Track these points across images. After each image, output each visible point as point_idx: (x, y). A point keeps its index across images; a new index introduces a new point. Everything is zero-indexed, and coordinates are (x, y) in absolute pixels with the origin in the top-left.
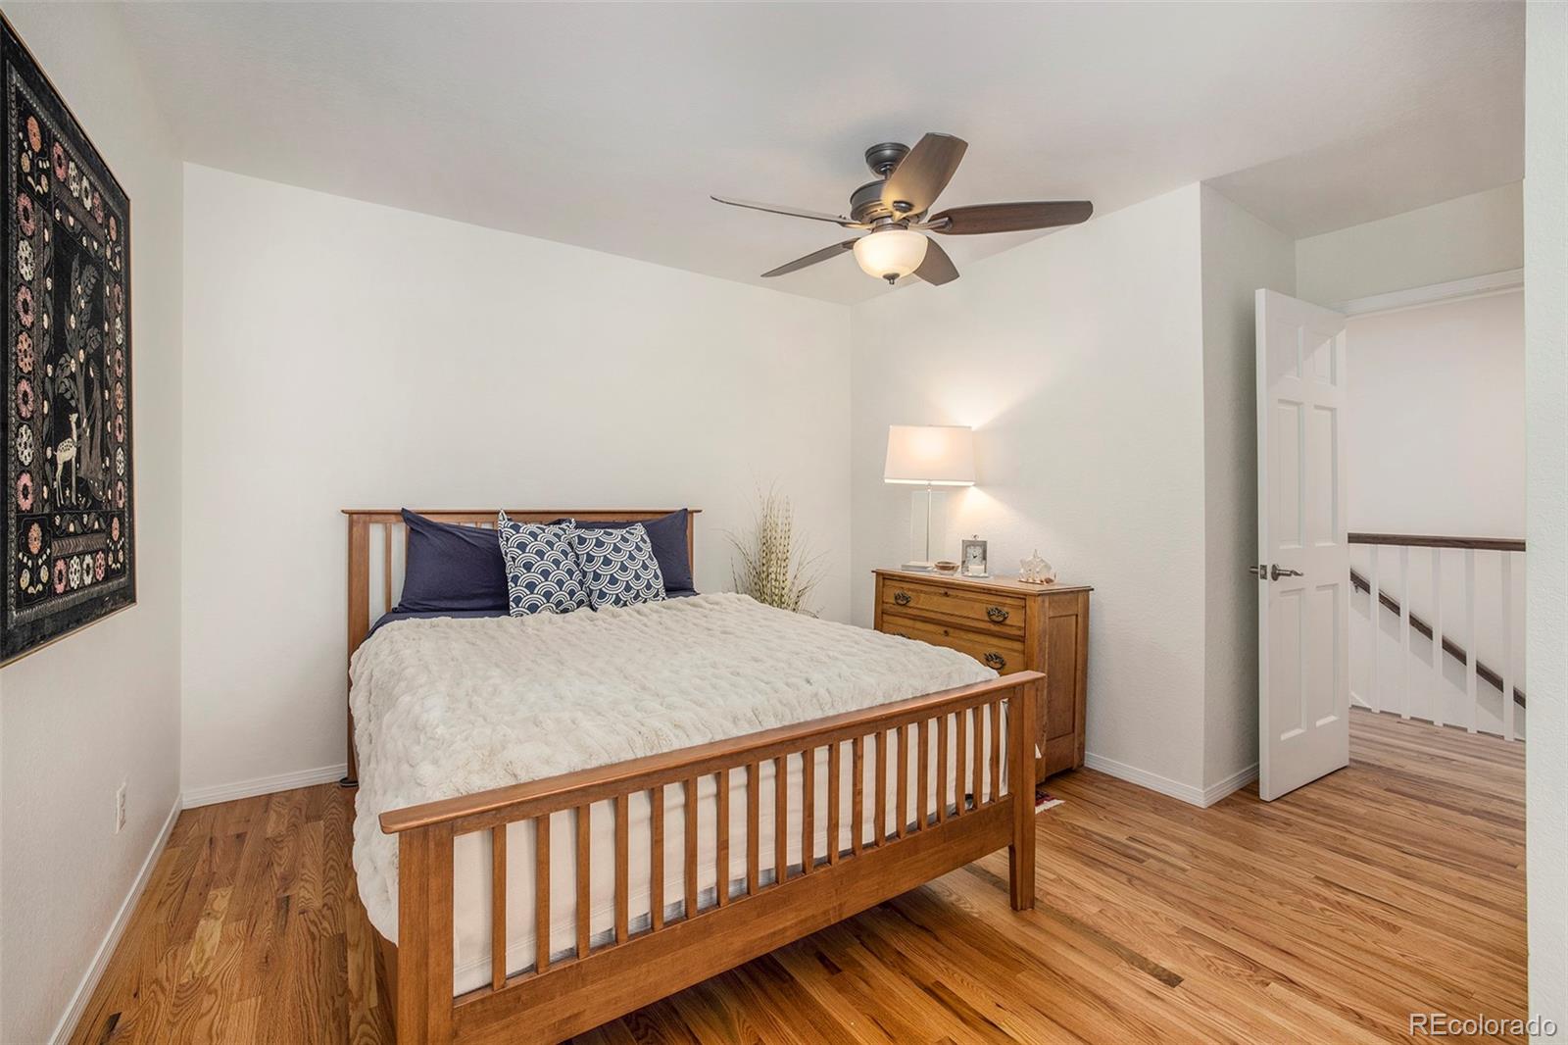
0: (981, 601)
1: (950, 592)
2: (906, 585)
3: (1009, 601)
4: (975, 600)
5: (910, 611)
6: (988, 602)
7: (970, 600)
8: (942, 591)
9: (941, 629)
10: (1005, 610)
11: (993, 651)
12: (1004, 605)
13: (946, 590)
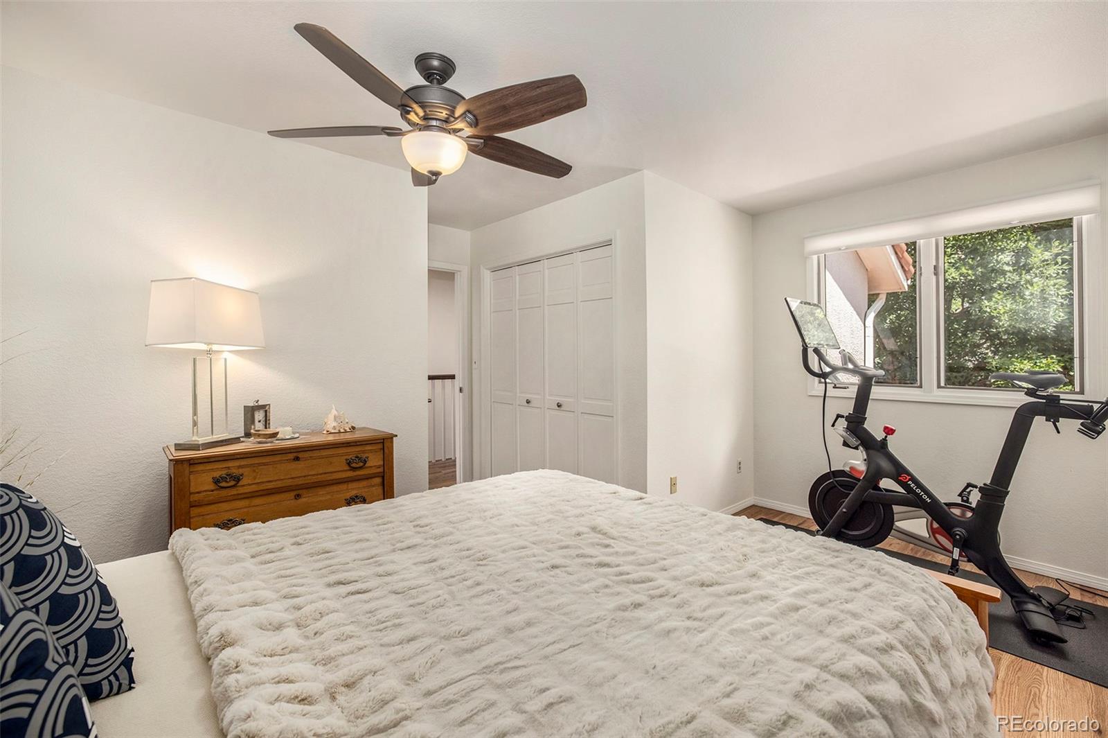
0: (338, 455)
1: (300, 455)
2: (230, 464)
3: (368, 448)
4: (332, 456)
5: (241, 490)
6: (347, 454)
7: (327, 457)
8: (291, 456)
9: (292, 494)
10: (364, 456)
11: (353, 493)
12: (364, 452)
13: (295, 455)
